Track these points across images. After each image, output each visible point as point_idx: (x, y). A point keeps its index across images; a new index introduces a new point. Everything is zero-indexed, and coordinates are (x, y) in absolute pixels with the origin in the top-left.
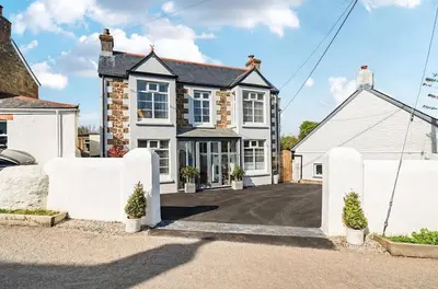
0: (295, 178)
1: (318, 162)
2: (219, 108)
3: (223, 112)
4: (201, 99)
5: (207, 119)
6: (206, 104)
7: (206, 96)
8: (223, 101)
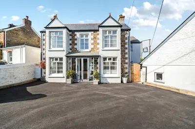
0: (142, 80)
1: (159, 71)
2: (93, 42)
3: (95, 43)
4: (84, 38)
5: (87, 48)
6: (87, 40)
7: (87, 36)
8: (95, 38)
